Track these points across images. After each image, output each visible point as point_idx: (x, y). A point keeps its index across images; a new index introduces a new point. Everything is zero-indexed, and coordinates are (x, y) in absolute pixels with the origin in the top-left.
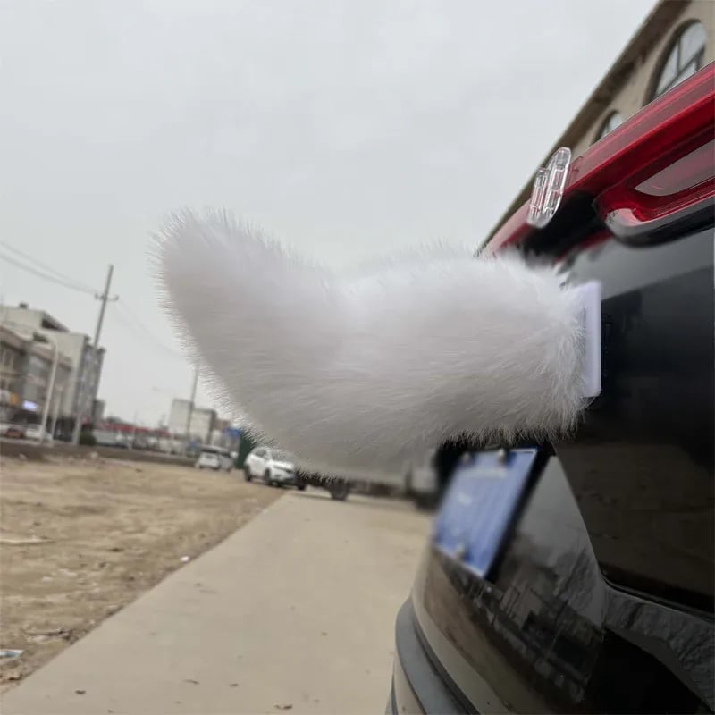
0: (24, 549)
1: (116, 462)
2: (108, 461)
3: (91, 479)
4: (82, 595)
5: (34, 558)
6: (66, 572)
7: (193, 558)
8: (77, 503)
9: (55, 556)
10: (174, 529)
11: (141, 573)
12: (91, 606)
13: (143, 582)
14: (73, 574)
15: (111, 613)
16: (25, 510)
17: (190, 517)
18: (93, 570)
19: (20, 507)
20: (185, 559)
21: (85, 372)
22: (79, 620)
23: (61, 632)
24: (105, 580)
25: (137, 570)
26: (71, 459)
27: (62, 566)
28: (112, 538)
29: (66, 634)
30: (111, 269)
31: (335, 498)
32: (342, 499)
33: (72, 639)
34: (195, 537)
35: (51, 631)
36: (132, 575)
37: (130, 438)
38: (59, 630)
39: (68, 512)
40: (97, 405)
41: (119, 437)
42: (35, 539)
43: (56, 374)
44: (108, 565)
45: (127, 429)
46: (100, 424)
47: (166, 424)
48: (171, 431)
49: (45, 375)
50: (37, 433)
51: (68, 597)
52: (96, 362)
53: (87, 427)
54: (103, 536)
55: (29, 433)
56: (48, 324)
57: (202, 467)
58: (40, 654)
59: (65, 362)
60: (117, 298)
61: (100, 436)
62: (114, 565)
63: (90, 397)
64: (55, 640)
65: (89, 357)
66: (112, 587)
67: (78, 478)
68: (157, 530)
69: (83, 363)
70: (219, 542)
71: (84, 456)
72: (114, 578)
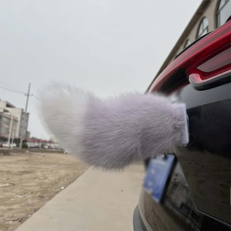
0: (3, 188)
1: (35, 153)
2: (33, 153)
3: (27, 160)
4: (25, 205)
5: (8, 192)
6: (19, 196)
7: (65, 187)
8: (22, 170)
9: (15, 191)
10: (57, 177)
11: (46, 195)
12: (28, 208)
13: (47, 198)
14: (22, 197)
15: (36, 211)
16: (3, 174)
17: (63, 172)
18: (29, 195)
19: (2, 173)
20: (63, 188)
21: (23, 122)
22: (24, 214)
23: (18, 219)
24: (33, 198)
25: (45, 193)
26: (19, 153)
27: (17, 194)
28: (36, 182)
29: (20, 220)
30: (30, 85)
33: (22, 222)
34: (65, 180)
35: (14, 219)
36: (43, 195)
37: (40, 144)
38: (17, 218)
39: (19, 173)
40: (28, 133)
41: (36, 144)
42: (7, 185)
43: (13, 123)
44: (34, 192)
45: (39, 141)
46: (28, 140)
49: (8, 124)
50: (6, 145)
51: (20, 206)
52: (26, 118)
53: (25, 141)
54: (32, 182)
55: (4, 145)
56: (8, 106)
58: (10, 228)
59: (16, 119)
60: (32, 95)
61: (29, 144)
62: (36, 192)
63: (25, 131)
64: (16, 222)
65: (23, 116)
66: (36, 201)
67: (22, 160)
68: (51, 178)
69: (22, 118)
70: (73, 181)
71: (23, 152)
72: (37, 197)
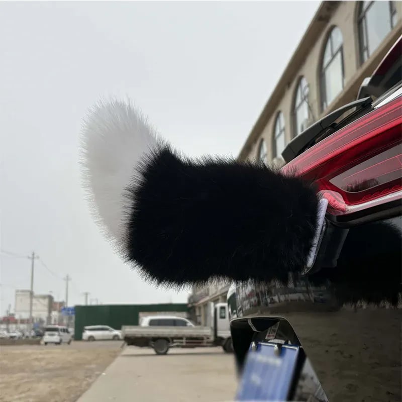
31: (158, 354)
32: (165, 354)
47: (12, 312)
48: (17, 317)
57: (46, 343)
